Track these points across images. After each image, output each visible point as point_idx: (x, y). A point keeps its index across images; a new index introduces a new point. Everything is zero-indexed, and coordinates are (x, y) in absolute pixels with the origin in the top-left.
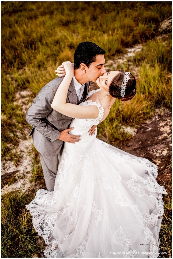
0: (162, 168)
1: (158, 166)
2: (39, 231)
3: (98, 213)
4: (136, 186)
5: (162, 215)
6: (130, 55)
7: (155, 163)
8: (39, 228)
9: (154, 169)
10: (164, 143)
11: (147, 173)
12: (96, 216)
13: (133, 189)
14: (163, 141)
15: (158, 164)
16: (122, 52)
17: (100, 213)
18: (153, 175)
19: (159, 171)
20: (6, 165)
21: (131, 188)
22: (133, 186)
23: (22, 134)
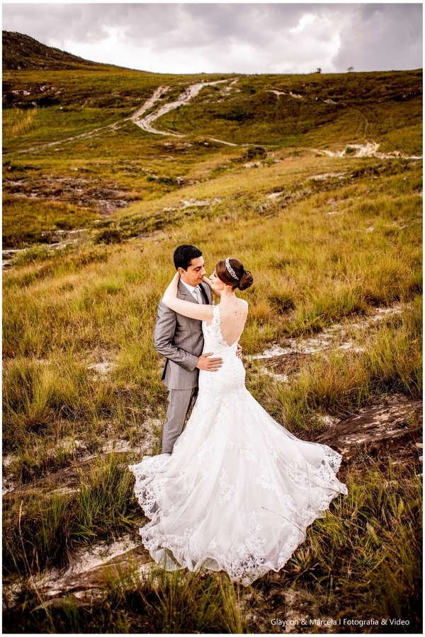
0: (348, 458)
1: (344, 455)
2: (140, 497)
3: (228, 489)
4: (299, 474)
5: (324, 509)
6: (378, 317)
7: (340, 452)
8: (141, 495)
9: (337, 459)
10: (369, 433)
11: (323, 462)
12: (223, 493)
13: (293, 478)
14: (369, 431)
15: (343, 453)
16: (364, 313)
17: (230, 490)
18: (332, 466)
19: (343, 463)
20: (118, 443)
21: (290, 476)
22: (294, 473)
23: (153, 410)
